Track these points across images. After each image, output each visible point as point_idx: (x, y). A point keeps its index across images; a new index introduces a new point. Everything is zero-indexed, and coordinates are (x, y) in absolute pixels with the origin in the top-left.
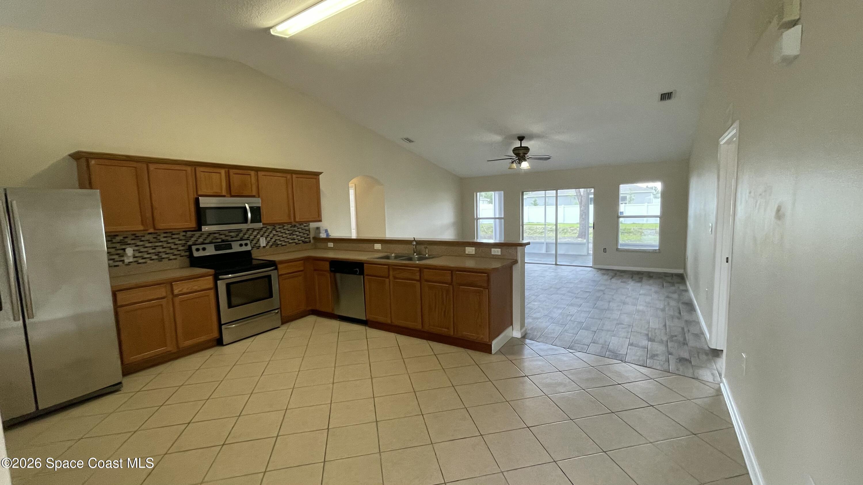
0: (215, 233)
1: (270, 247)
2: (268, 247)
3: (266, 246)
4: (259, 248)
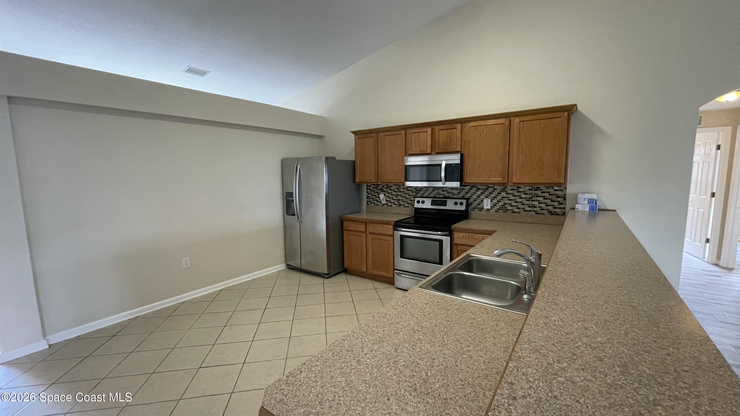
0: (439, 189)
1: (496, 211)
2: (493, 210)
3: (491, 209)
4: (481, 210)
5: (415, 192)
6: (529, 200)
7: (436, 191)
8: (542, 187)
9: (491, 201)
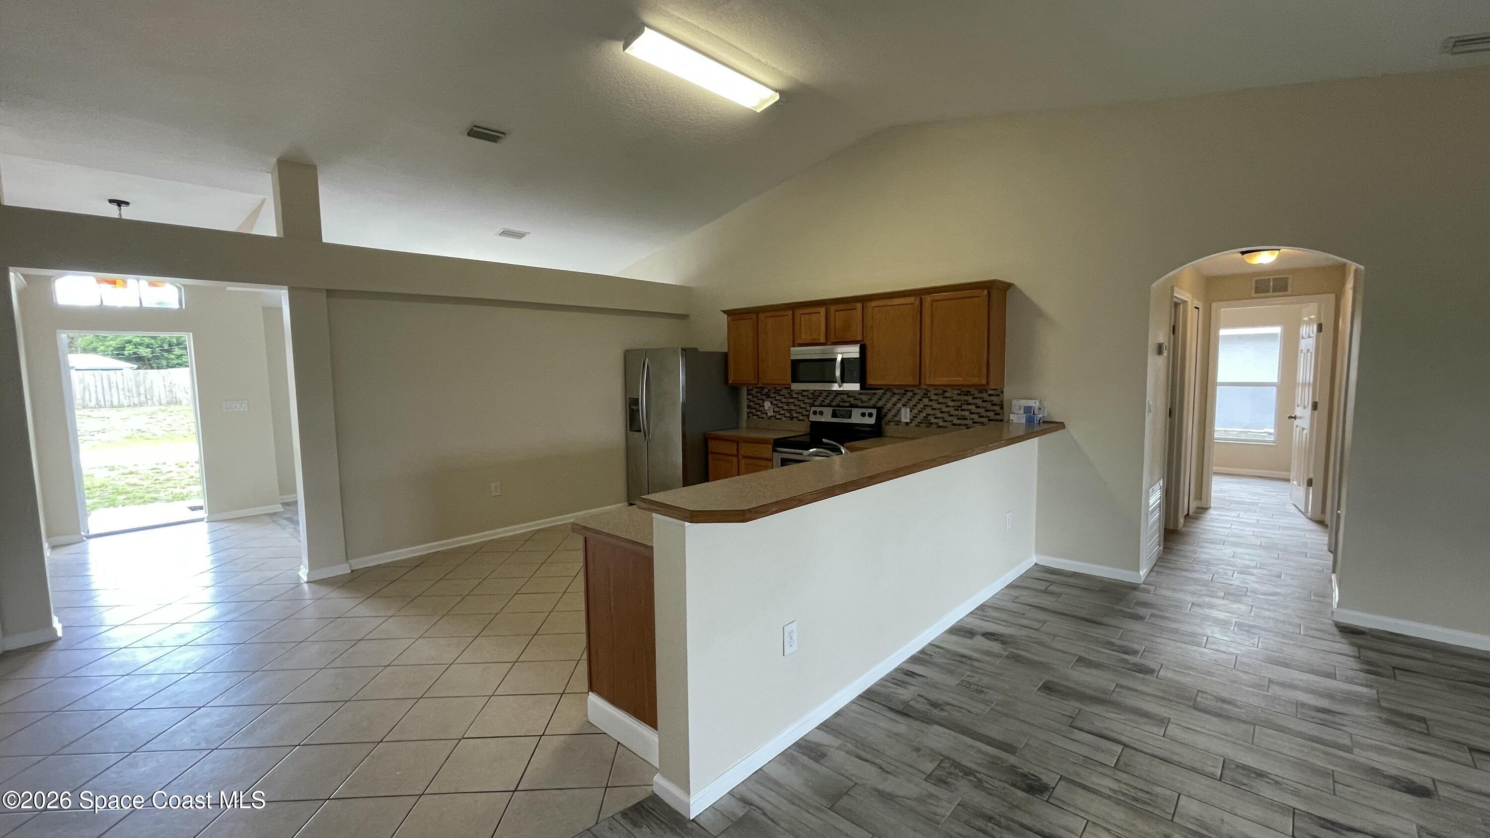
0: (843, 394)
1: (916, 425)
2: (913, 424)
3: (911, 423)
4: (899, 425)
5: (812, 398)
6: (958, 410)
7: (839, 398)
8: (973, 391)
9: (911, 411)
